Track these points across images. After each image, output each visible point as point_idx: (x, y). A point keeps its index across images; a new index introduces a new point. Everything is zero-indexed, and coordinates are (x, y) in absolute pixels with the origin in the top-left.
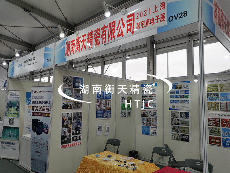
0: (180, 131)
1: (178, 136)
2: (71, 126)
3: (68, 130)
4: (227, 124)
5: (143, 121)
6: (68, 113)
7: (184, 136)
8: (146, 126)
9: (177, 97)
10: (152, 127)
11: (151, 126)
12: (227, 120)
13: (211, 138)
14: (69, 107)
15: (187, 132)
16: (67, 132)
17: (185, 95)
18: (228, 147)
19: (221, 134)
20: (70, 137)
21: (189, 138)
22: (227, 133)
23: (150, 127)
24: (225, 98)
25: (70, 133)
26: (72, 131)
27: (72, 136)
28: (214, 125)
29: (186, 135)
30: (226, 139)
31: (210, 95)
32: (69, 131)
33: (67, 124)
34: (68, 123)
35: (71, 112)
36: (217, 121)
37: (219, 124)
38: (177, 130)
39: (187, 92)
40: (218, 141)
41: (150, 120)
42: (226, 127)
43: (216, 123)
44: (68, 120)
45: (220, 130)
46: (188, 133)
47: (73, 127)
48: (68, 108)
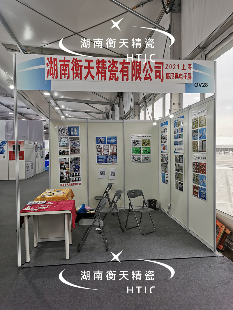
0: (179, 178)
1: (178, 184)
3: (66, 172)
4: (202, 169)
5: (162, 167)
6: (65, 158)
9: (177, 137)
12: (202, 165)
13: (193, 187)
16: (65, 173)
17: (181, 133)
18: (202, 198)
19: (199, 182)
21: (183, 187)
22: (202, 180)
23: (165, 173)
24: (201, 135)
26: (70, 173)
28: (196, 170)
29: (182, 184)
30: (201, 189)
31: (194, 132)
33: (65, 167)
35: (68, 157)
36: (197, 166)
39: (182, 130)
40: (197, 191)
41: (165, 166)
42: (202, 173)
44: (66, 164)
45: (198, 177)
46: (183, 181)
47: (71, 170)
48: (64, 154)
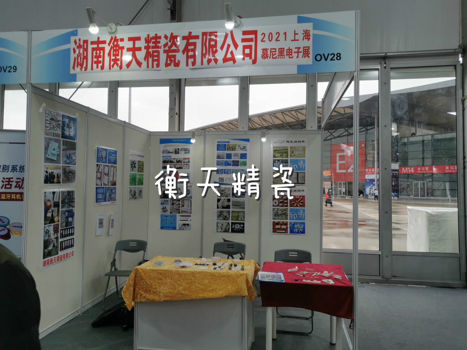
0: (231, 217)
1: (227, 226)
2: (59, 220)
3: (54, 228)
4: (297, 203)
5: (164, 206)
6: (54, 193)
7: (236, 225)
8: (169, 214)
9: (227, 164)
10: (181, 214)
11: (179, 213)
12: (297, 198)
13: (275, 224)
14: (55, 180)
15: (241, 219)
16: (52, 232)
17: (240, 160)
18: (296, 233)
19: (289, 217)
20: (57, 241)
21: (243, 227)
22: (296, 214)
23: (178, 215)
24: (295, 166)
25: (57, 235)
26: (60, 229)
27: (60, 240)
28: (281, 204)
29: (240, 224)
30: (295, 223)
31: (277, 162)
32: (56, 231)
33: (52, 215)
34: (54, 213)
35: (59, 189)
36: (284, 199)
37: (287, 203)
38: (226, 217)
39: (244, 156)
40: (284, 227)
41: (177, 203)
42: (296, 206)
43: (283, 201)
45: (287, 211)
46: (243, 219)
47: (61, 221)
48: (53, 182)
